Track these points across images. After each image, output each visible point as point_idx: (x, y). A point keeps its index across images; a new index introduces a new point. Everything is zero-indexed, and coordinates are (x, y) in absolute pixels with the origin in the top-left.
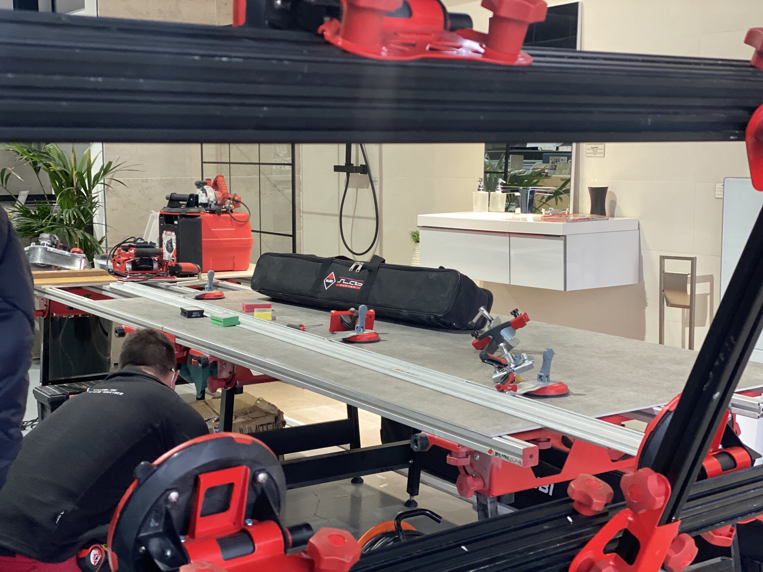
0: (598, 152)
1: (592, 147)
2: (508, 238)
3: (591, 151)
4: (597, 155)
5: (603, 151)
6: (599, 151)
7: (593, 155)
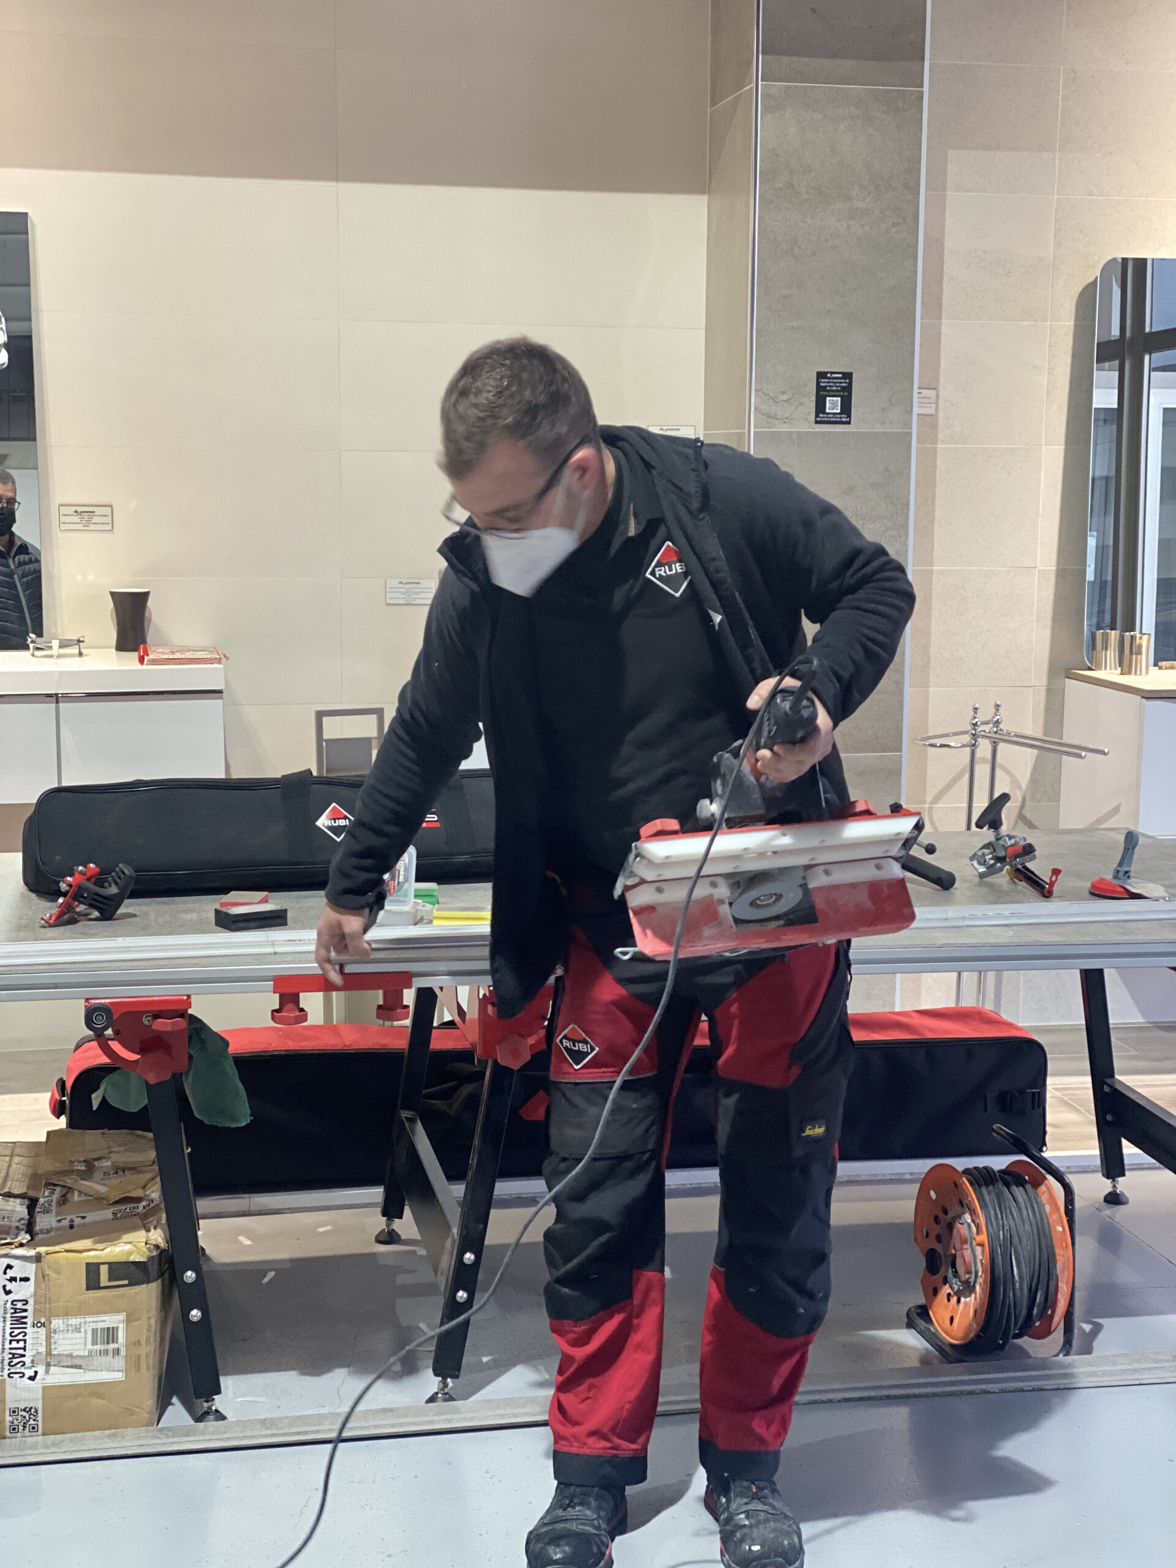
0: (94, 521)
1: (76, 511)
2: (54, 705)
3: (76, 519)
4: (92, 527)
5: (108, 520)
6: (96, 519)
7: (80, 527)
